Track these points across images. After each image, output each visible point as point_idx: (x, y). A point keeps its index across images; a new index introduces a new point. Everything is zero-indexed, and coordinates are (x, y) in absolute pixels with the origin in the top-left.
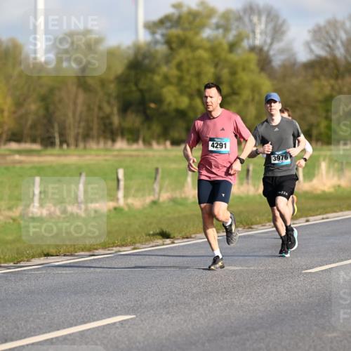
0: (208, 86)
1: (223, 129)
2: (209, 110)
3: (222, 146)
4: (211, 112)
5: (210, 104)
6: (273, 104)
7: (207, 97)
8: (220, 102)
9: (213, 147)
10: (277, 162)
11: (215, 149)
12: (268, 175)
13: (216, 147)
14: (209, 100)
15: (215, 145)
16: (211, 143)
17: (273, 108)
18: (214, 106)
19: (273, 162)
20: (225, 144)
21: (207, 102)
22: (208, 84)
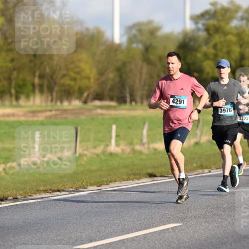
0: (170, 55)
1: (182, 89)
2: (171, 73)
3: (181, 102)
4: (172, 75)
5: (171, 69)
6: (222, 70)
7: (169, 63)
8: (180, 67)
9: (174, 102)
10: (223, 113)
11: (175, 104)
12: (215, 124)
13: (176, 103)
14: (171, 65)
15: (175, 101)
16: (172, 99)
17: (222, 72)
18: (175, 70)
19: (220, 113)
20: (184, 101)
21: (169, 68)
22: (171, 53)
